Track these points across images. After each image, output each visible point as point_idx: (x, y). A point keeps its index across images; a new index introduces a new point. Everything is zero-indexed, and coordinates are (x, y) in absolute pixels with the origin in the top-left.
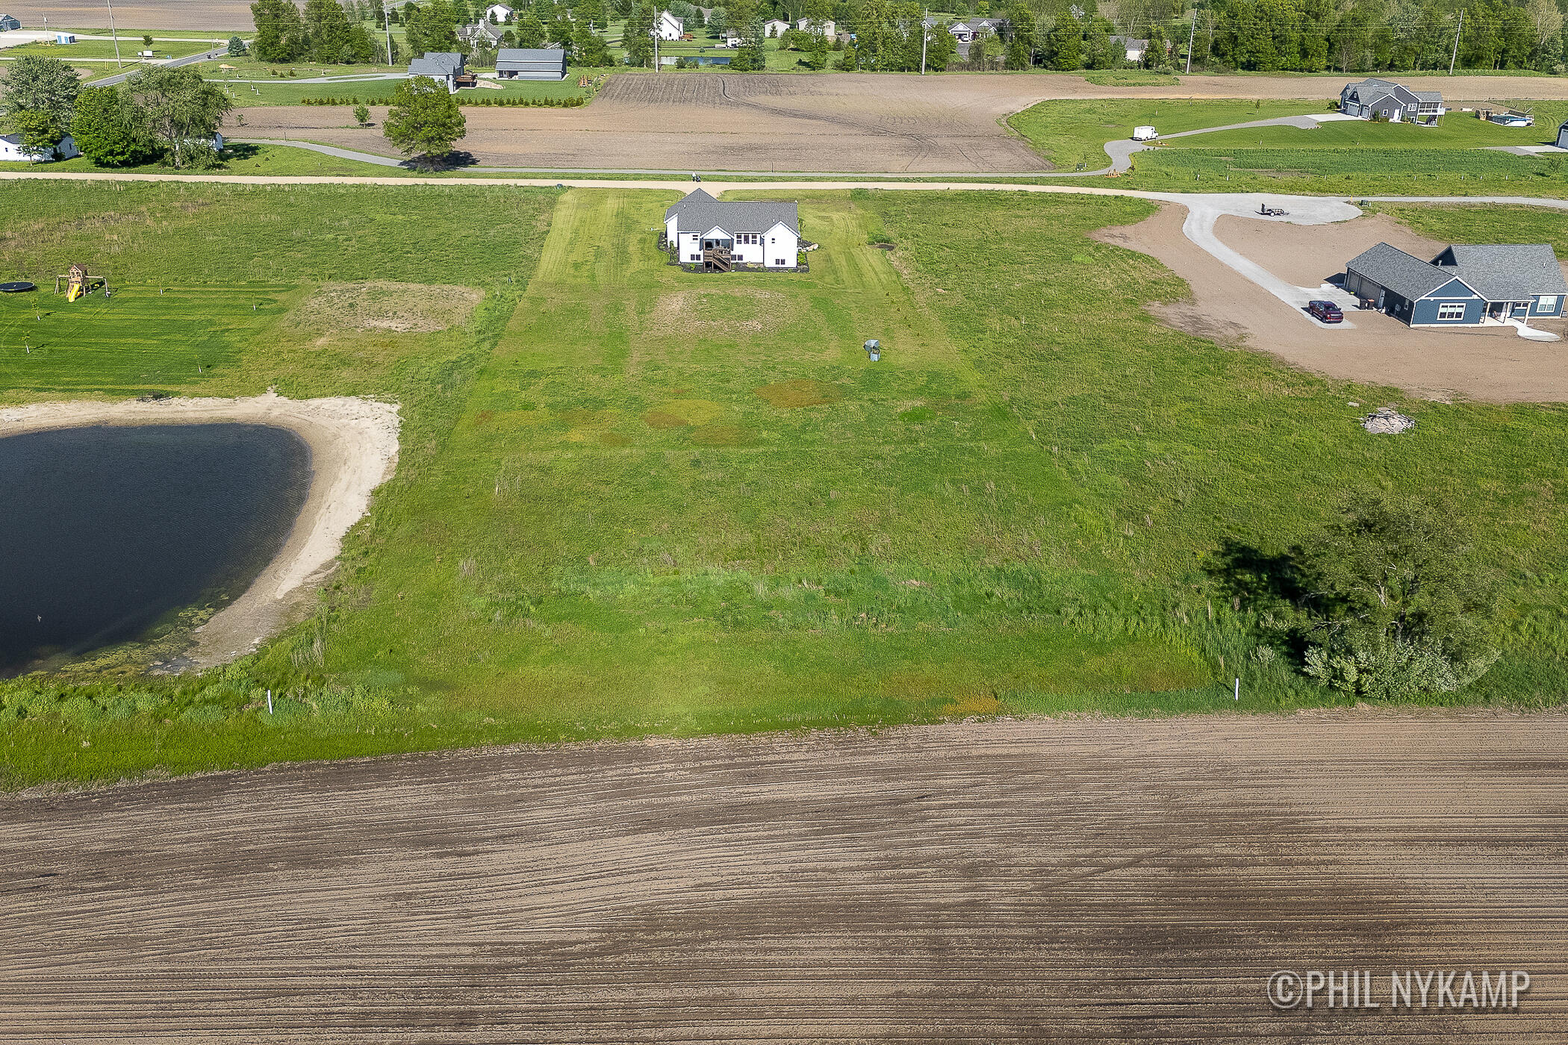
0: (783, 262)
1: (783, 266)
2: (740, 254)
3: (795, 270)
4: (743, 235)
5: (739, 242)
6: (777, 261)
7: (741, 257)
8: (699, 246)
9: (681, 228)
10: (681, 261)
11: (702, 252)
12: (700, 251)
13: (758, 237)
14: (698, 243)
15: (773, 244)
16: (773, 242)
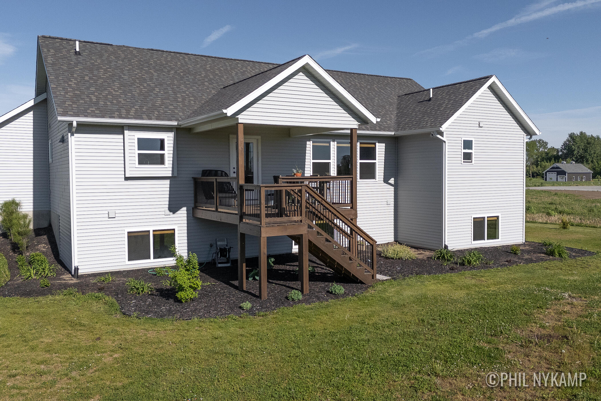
8: (168, 182)
9: (75, 120)
10: (81, 272)
11: (183, 212)
12: (173, 208)
13: (381, 149)
14: (167, 169)
15: (467, 164)
16: (467, 157)
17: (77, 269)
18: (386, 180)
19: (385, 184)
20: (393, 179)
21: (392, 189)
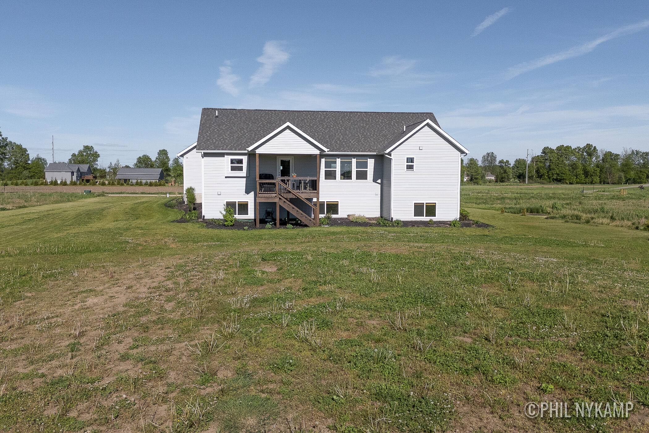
0: (431, 209)
1: (433, 219)
2: (332, 199)
3: (459, 224)
4: (339, 161)
5: (330, 175)
6: (418, 209)
7: (333, 207)
8: (245, 179)
9: (203, 152)
10: (206, 218)
11: (252, 194)
12: (247, 192)
13: (371, 163)
14: (244, 173)
15: (410, 172)
16: (410, 167)
17: (204, 216)
18: (375, 181)
19: (374, 183)
20: (380, 180)
21: (380, 186)
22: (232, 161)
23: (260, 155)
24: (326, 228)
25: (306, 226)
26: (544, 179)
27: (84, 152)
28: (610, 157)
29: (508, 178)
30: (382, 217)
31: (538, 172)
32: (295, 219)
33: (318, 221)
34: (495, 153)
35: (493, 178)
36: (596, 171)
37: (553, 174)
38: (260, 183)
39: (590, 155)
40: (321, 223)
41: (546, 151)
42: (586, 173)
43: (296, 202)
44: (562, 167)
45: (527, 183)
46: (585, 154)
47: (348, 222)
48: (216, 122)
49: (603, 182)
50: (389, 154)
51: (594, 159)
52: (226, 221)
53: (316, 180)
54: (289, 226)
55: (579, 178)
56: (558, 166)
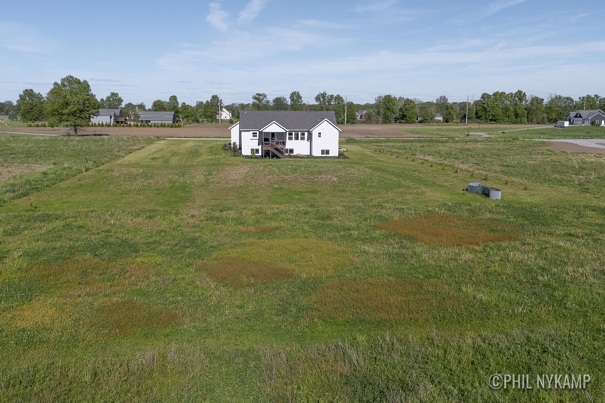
0: (328, 152)
1: (328, 155)
2: (291, 148)
3: (337, 158)
4: (294, 133)
5: (290, 139)
6: (323, 152)
7: (292, 151)
8: (258, 140)
9: (242, 130)
10: (243, 155)
11: (261, 146)
12: (259, 145)
13: (306, 133)
14: (257, 138)
15: (319, 138)
16: (320, 136)
19: (307, 141)
20: (309, 140)
21: (309, 142)
22: (253, 133)
23: (264, 133)
24: (287, 159)
25: (281, 158)
26: (481, 120)
27: (111, 97)
28: (537, 101)
29: (452, 119)
30: (310, 155)
31: (476, 114)
32: (277, 155)
33: (285, 156)
34: (447, 97)
35: (441, 118)
36: (524, 112)
37: (489, 116)
38: (264, 143)
39: (521, 100)
40: (286, 157)
41: (484, 96)
42: (517, 115)
43: (277, 149)
44: (496, 109)
45: (467, 123)
46: (517, 99)
47: (296, 157)
48: (246, 116)
49: (530, 121)
50: (312, 131)
51: (524, 103)
52: (253, 156)
53: (284, 142)
54: (274, 158)
55: (510, 119)
56: (493, 109)
